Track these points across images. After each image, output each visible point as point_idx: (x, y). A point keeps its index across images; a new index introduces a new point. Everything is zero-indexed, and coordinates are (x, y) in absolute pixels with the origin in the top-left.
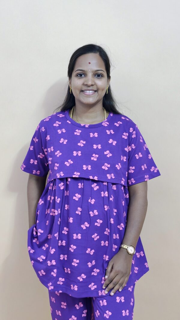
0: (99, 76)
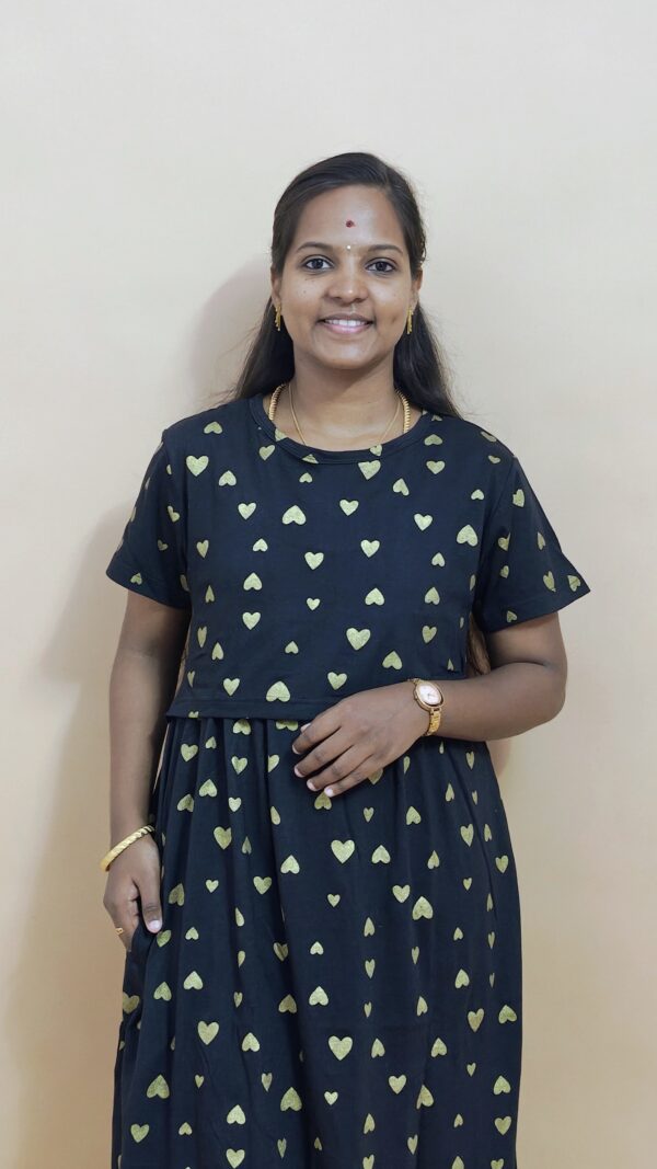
0: (381, 267)
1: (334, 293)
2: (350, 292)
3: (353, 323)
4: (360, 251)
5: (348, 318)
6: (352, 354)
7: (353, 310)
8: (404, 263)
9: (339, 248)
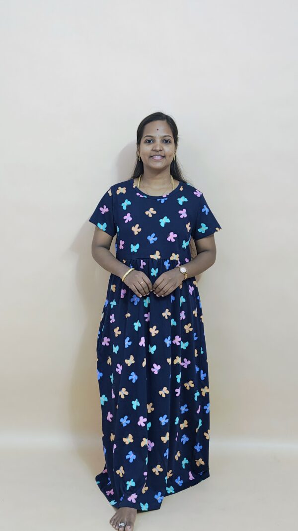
0: (167, 142)
1: (154, 149)
2: (158, 148)
3: (159, 157)
4: (161, 137)
5: (158, 155)
6: (159, 165)
7: (159, 153)
8: (173, 141)
9: (155, 137)
